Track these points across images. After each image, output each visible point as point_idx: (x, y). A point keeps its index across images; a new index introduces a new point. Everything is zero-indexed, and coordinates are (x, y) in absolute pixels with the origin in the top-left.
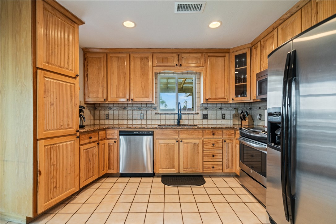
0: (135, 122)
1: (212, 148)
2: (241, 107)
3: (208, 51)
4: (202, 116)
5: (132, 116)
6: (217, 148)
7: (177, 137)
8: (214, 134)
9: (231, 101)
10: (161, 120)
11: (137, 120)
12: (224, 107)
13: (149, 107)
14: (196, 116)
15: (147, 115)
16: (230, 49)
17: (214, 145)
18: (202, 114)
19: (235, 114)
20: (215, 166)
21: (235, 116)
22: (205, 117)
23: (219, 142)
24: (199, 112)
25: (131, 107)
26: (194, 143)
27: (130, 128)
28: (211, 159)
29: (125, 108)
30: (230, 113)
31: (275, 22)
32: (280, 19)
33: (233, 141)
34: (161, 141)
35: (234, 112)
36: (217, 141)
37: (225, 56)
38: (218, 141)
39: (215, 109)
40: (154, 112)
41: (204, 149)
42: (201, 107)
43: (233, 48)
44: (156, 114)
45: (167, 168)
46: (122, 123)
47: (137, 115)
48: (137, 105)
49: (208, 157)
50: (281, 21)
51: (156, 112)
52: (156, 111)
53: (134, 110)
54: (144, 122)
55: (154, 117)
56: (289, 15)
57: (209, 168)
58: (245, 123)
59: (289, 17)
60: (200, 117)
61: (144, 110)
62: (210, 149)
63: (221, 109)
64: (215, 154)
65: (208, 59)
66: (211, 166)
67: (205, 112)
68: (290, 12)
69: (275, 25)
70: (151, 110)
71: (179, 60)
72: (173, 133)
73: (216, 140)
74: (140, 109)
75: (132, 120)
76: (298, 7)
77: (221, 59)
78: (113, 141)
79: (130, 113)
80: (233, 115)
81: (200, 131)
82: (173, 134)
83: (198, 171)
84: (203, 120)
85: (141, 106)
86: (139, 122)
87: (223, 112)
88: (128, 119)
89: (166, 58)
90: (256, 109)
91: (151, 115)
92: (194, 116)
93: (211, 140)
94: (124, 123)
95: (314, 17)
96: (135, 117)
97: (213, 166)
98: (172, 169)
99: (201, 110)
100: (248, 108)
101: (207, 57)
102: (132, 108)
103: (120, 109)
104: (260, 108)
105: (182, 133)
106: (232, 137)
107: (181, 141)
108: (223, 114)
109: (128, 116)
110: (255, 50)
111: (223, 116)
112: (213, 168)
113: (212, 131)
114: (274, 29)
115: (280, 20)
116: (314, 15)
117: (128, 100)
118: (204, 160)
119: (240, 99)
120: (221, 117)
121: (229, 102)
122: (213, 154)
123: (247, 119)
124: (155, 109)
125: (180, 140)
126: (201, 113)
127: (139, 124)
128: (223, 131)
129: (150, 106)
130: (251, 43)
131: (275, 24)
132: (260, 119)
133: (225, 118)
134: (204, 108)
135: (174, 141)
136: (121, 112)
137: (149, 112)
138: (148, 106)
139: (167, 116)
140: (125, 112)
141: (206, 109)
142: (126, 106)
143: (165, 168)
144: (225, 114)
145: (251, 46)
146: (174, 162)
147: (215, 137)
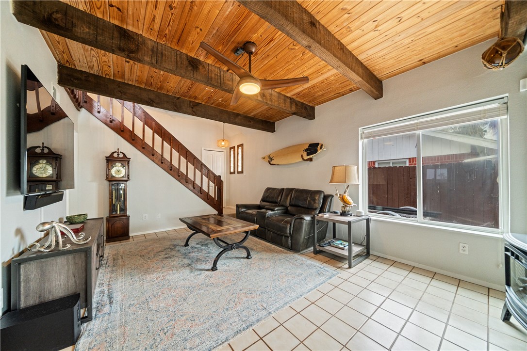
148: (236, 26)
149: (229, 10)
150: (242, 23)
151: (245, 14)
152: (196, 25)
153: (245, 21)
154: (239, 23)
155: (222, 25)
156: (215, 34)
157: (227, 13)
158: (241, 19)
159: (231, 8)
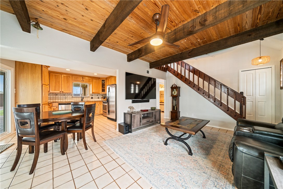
2: (104, 95)
3: (93, 77)
9: (101, 93)
11: (63, 99)
14: (88, 98)
22: (92, 98)
25: (60, 94)
29: (57, 95)
33: (101, 104)
35: (102, 96)
42: (90, 95)
43: (101, 78)
44: (72, 97)
46: (58, 101)
48: (63, 93)
54: (66, 100)
60: (90, 98)
61: (66, 96)
63: (97, 95)
65: (93, 80)
67: (92, 96)
71: (83, 79)
74: (64, 95)
75: (60, 99)
77: (98, 80)
78: (56, 107)
79: (59, 96)
87: (98, 96)
89: (78, 78)
103: (54, 95)
109: (58, 98)
110: (107, 80)
113: (95, 102)
120: (99, 98)
124: (71, 95)
126: (90, 97)
127: (64, 101)
128: (98, 102)
130: (106, 78)
136: (54, 96)
137: (69, 96)
138: (68, 94)
139: (77, 98)
140: (57, 96)
141: (92, 95)
148: (142, 20)
149: (134, 21)
150: (140, 18)
151: (136, 16)
152: (140, 33)
153: (140, 16)
154: (140, 19)
155: (141, 25)
156: (145, 29)
157: (135, 22)
158: (139, 18)
159: (133, 20)
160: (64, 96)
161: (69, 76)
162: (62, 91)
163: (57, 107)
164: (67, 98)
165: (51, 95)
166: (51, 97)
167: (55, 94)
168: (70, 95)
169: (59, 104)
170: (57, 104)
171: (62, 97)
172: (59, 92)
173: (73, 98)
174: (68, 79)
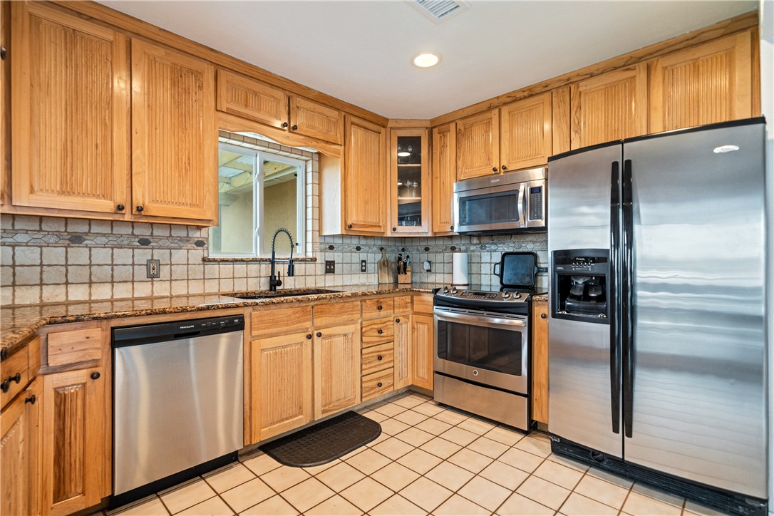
0: (122, 291)
1: (377, 339)
2: (390, 246)
3: (352, 112)
4: (324, 266)
5: (112, 270)
6: (386, 338)
7: (308, 324)
8: (380, 308)
9: (389, 234)
10: (219, 278)
11: (133, 282)
12: (364, 245)
13: (181, 239)
14: (310, 266)
15: (171, 265)
16: (387, 120)
17: (380, 332)
18: (324, 262)
19: (382, 260)
20: (382, 381)
21: (383, 264)
22: (330, 267)
23: (388, 323)
24: (318, 257)
25: (104, 235)
26: (345, 335)
27: (164, 312)
28: (376, 366)
29: (77, 239)
30: (373, 257)
31: (498, 98)
32: (508, 95)
33: (408, 318)
34: (267, 343)
35: (379, 256)
36: (384, 323)
37: (380, 133)
38: (386, 322)
39: (349, 249)
40: (198, 254)
41: (364, 347)
42: (321, 243)
43: (396, 121)
44: (206, 260)
45: (283, 420)
46: (62, 298)
47: (133, 265)
48: (133, 227)
49: (370, 362)
50: (509, 100)
51: (206, 255)
52: (206, 251)
53: (121, 247)
54: (161, 289)
55: (197, 271)
56: (526, 94)
57: (373, 388)
58: (406, 279)
59: (525, 97)
60: (320, 268)
61: (160, 248)
62: (374, 342)
63: (358, 249)
64: (382, 353)
65: (351, 128)
66: (376, 383)
67: (330, 256)
68: (530, 90)
69: (496, 102)
70: (188, 250)
71: (289, 114)
72: (298, 315)
73: (384, 320)
74: (144, 242)
75: (112, 282)
76: (547, 86)
77: (374, 135)
79: (101, 255)
80: (379, 263)
81: (355, 303)
82: (299, 317)
83: (352, 404)
84: (327, 277)
85: (149, 234)
86: (143, 290)
87: (363, 256)
88: (94, 279)
89: (256, 94)
90: (418, 250)
91: (188, 264)
92: (308, 266)
93: (376, 321)
94: (71, 298)
95: (576, 112)
96: (120, 272)
97: (378, 382)
98: (296, 416)
99: (321, 251)
100: (400, 248)
101: (349, 123)
102: (113, 241)
103: (52, 240)
104: (427, 249)
105: (318, 312)
106: (407, 309)
107: (319, 335)
108: (363, 261)
109: (93, 268)
110: (439, 136)
111: (362, 266)
112: (380, 385)
113: (378, 301)
114: (490, 109)
115: (509, 97)
116: (575, 109)
117: (120, 208)
118: (364, 373)
119: (406, 230)
120: (358, 267)
121: (385, 236)
122: (379, 353)
123: (408, 271)
124: (200, 244)
125: (316, 332)
126: (321, 258)
127: (143, 295)
128: (395, 298)
129: (183, 233)
130: (432, 121)
131: (496, 100)
132: (429, 271)
133: (364, 271)
134: (328, 246)
135: (301, 337)
136: (55, 255)
137: (180, 256)
138: (175, 233)
139: (237, 266)
140: (79, 255)
141: (331, 248)
142: (83, 228)
143: (277, 422)
144: (365, 261)
145: (429, 125)
146: (300, 396)
147: (383, 313)
160: (143, 255)
161: (196, 65)
162: (139, 199)
163: (95, 376)
164: (165, 272)
165: (21, 238)
166: (28, 255)
167: (58, 234)
168: (188, 239)
169: (120, 338)
170: (99, 335)
171: (123, 256)
172: (107, 205)
173: (212, 269)
174: (187, 92)
